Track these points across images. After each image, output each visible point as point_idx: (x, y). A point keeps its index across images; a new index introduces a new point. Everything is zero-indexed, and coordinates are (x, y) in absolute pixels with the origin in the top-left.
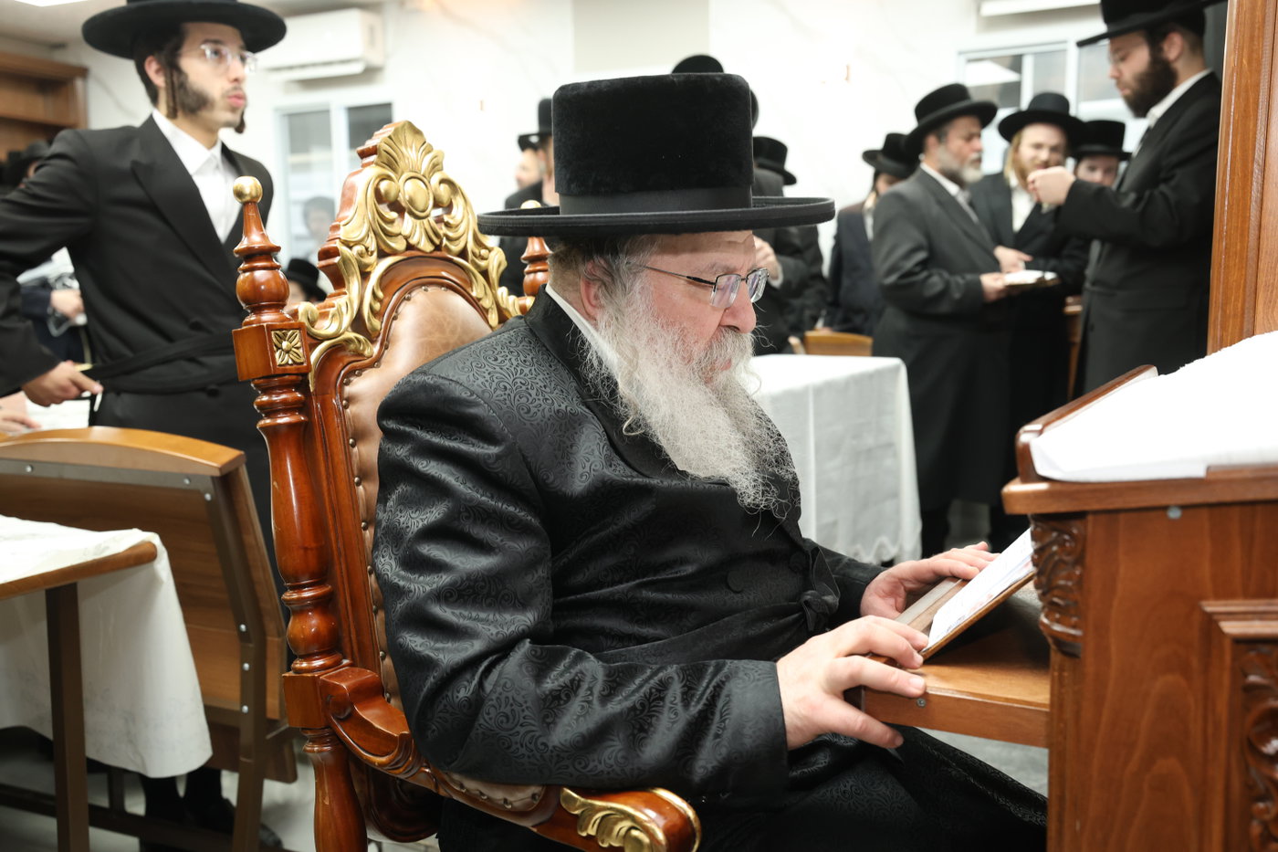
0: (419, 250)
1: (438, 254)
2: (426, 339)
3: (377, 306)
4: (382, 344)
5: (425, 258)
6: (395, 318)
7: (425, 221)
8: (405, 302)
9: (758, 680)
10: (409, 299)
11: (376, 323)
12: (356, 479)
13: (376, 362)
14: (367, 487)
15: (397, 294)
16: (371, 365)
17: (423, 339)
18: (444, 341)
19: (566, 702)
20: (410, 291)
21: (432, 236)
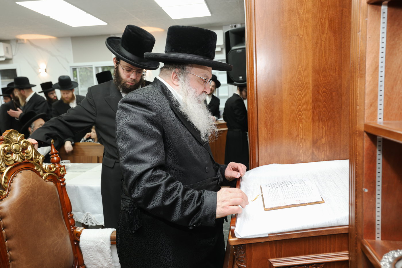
0: (18, 162)
1: (24, 161)
2: (21, 187)
3: (6, 181)
4: (8, 191)
5: (20, 164)
6: (12, 182)
7: (20, 154)
8: (15, 177)
9: (212, 197)
10: (16, 176)
11: (6, 185)
12: (2, 229)
13: (7, 196)
14: (6, 230)
15: (13, 175)
16: (5, 197)
17: (20, 187)
18: (27, 186)
19: (172, 193)
20: (16, 174)
21: (22, 157)
